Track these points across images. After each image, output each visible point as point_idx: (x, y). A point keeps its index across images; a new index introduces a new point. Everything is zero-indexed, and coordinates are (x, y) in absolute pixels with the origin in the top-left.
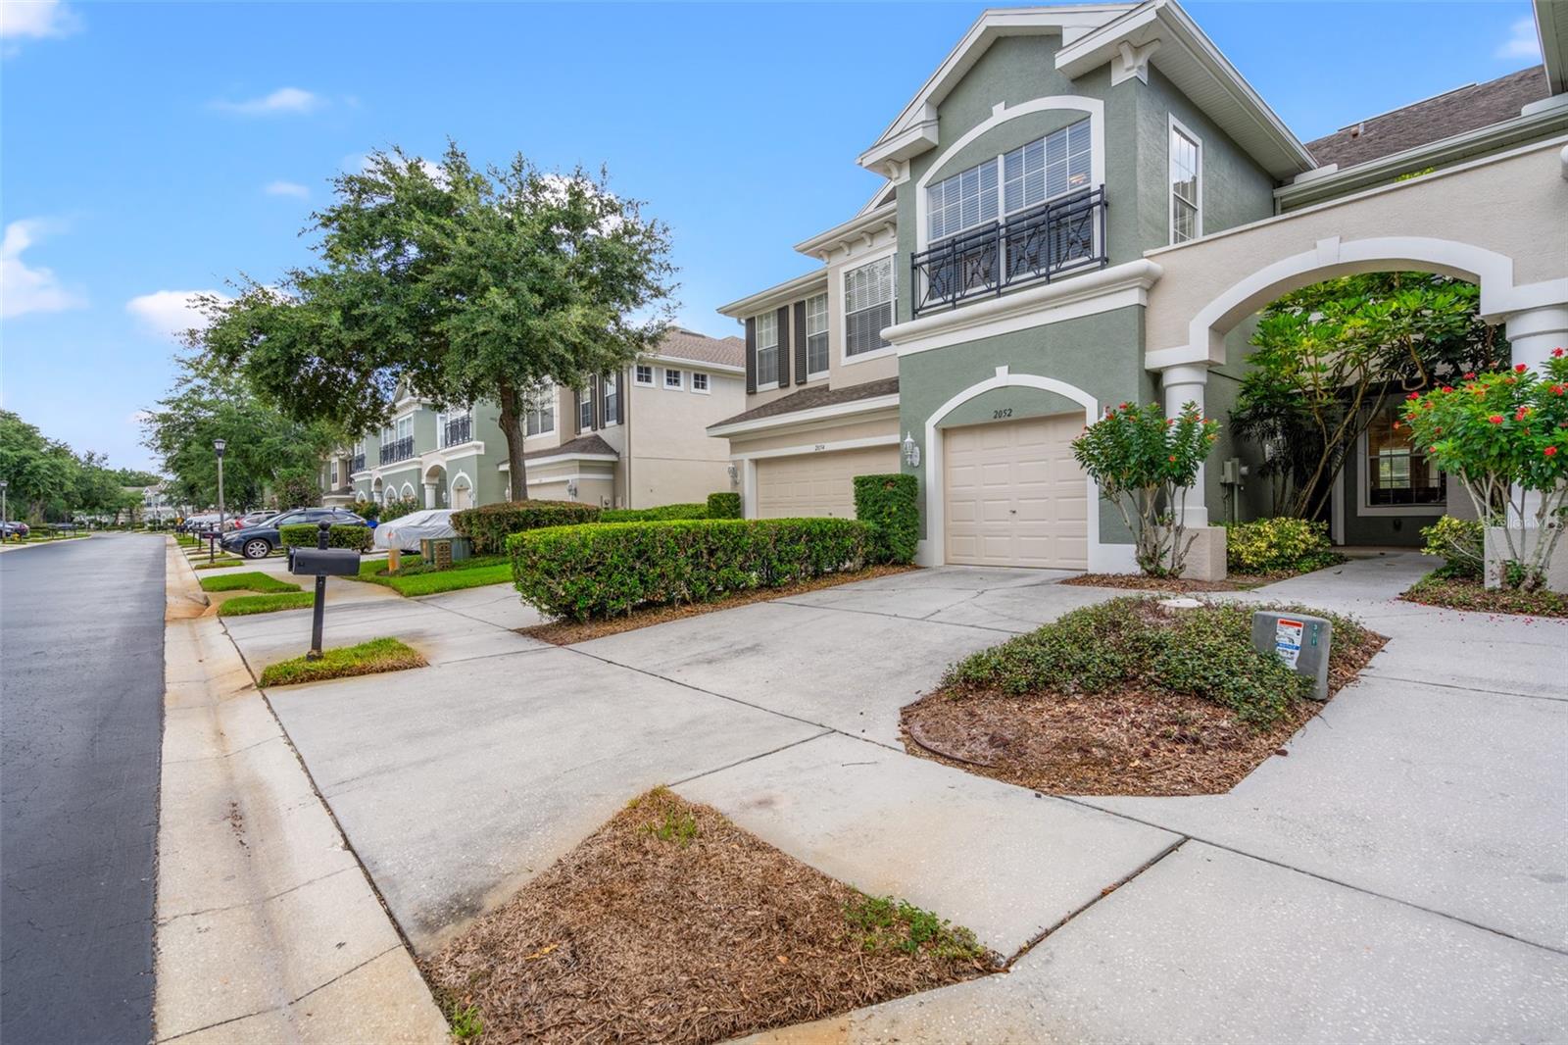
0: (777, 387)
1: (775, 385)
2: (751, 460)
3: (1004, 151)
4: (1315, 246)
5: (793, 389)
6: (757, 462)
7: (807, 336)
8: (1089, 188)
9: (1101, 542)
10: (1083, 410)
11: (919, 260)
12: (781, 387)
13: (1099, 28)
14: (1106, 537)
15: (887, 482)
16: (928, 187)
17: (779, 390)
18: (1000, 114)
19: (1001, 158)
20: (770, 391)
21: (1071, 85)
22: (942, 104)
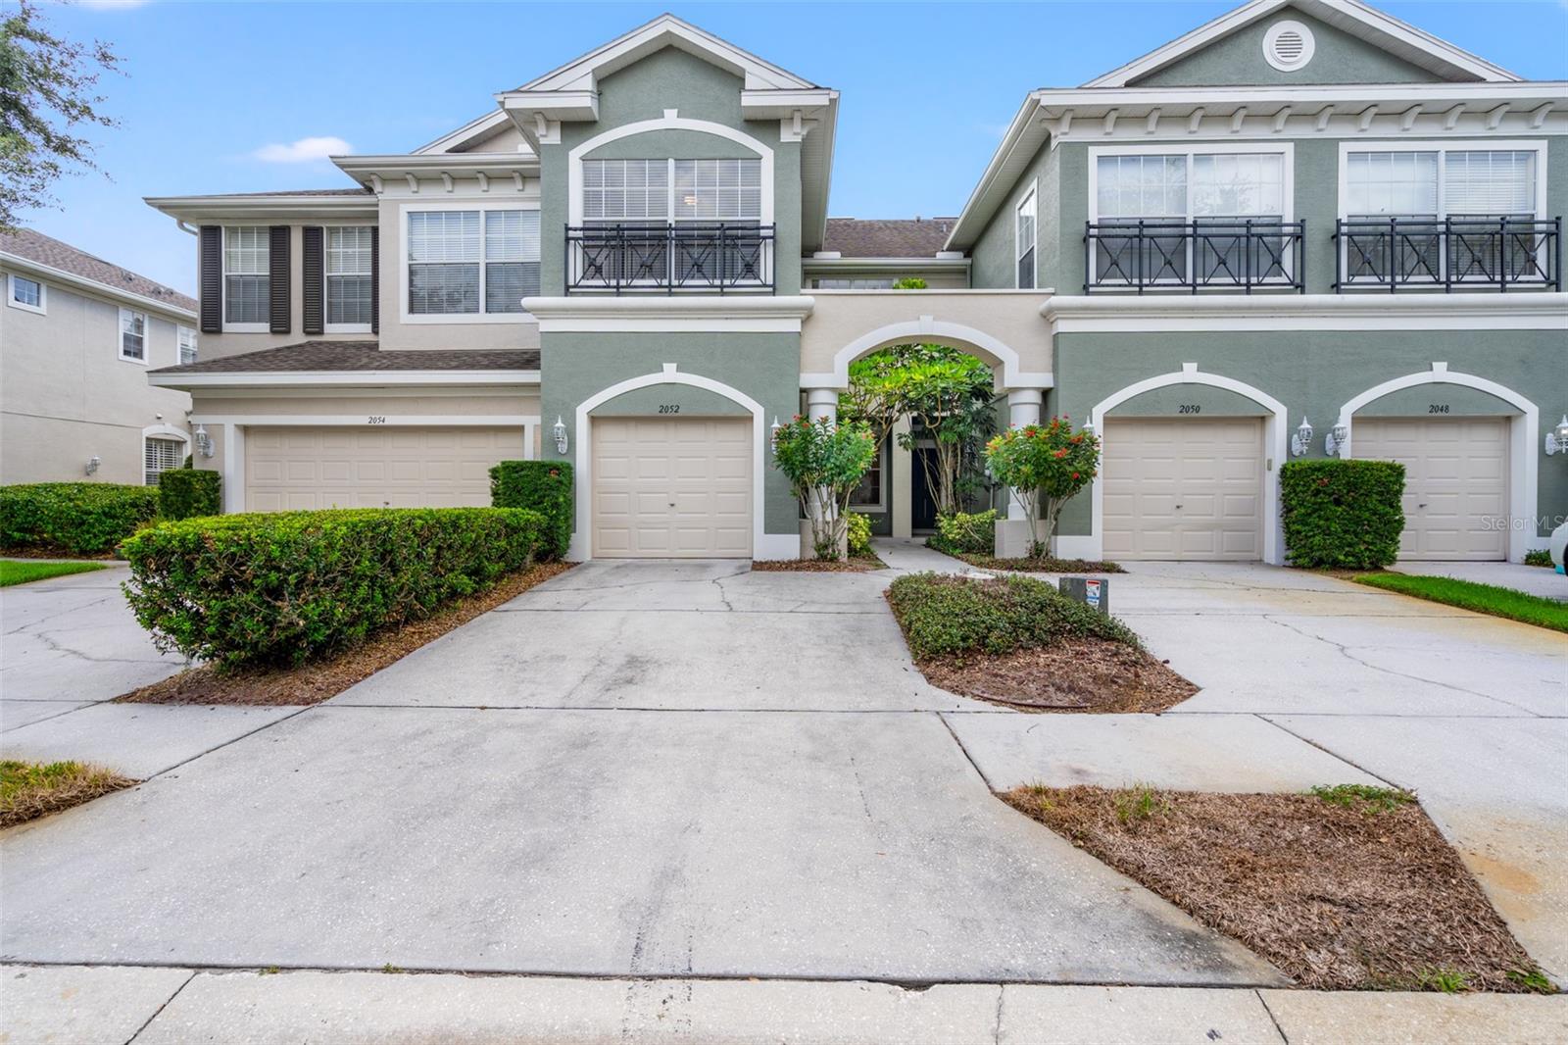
0: (268, 331)
1: (265, 327)
2: (236, 426)
3: (675, 156)
4: (919, 319)
5: (297, 337)
6: (246, 430)
7: (326, 274)
8: (759, 221)
9: (766, 533)
10: (750, 415)
11: (571, 234)
12: (273, 332)
13: (780, 89)
14: (771, 528)
15: (551, 470)
16: (584, 159)
17: (269, 336)
18: (671, 119)
19: (671, 162)
20: (250, 334)
21: (744, 124)
22: (605, 80)
